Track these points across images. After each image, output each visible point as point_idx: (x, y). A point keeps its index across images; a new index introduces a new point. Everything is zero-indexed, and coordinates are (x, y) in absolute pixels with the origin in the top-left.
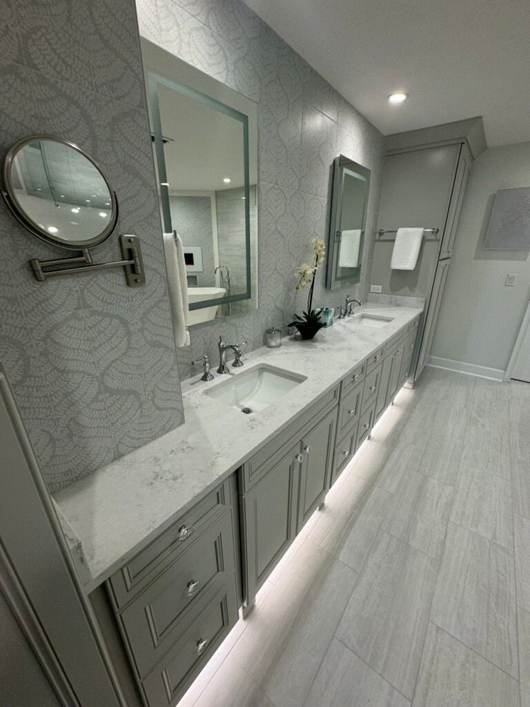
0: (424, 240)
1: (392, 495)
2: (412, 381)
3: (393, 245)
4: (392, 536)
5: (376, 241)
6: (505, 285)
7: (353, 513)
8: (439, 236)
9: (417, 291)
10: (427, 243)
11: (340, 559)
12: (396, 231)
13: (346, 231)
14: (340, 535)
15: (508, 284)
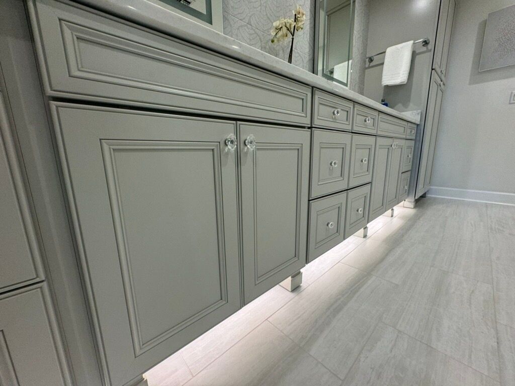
0: (414, 55)
1: (397, 285)
2: (413, 200)
3: (383, 68)
4: (400, 332)
5: (366, 68)
6: (510, 104)
7: (340, 299)
8: (431, 46)
9: (411, 105)
10: (418, 58)
11: (312, 353)
12: (385, 52)
13: (338, 66)
14: (316, 321)
15: (512, 101)
